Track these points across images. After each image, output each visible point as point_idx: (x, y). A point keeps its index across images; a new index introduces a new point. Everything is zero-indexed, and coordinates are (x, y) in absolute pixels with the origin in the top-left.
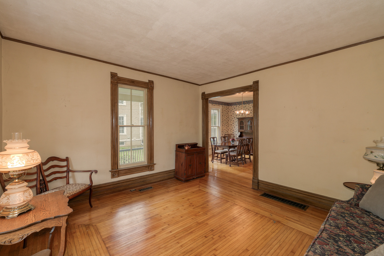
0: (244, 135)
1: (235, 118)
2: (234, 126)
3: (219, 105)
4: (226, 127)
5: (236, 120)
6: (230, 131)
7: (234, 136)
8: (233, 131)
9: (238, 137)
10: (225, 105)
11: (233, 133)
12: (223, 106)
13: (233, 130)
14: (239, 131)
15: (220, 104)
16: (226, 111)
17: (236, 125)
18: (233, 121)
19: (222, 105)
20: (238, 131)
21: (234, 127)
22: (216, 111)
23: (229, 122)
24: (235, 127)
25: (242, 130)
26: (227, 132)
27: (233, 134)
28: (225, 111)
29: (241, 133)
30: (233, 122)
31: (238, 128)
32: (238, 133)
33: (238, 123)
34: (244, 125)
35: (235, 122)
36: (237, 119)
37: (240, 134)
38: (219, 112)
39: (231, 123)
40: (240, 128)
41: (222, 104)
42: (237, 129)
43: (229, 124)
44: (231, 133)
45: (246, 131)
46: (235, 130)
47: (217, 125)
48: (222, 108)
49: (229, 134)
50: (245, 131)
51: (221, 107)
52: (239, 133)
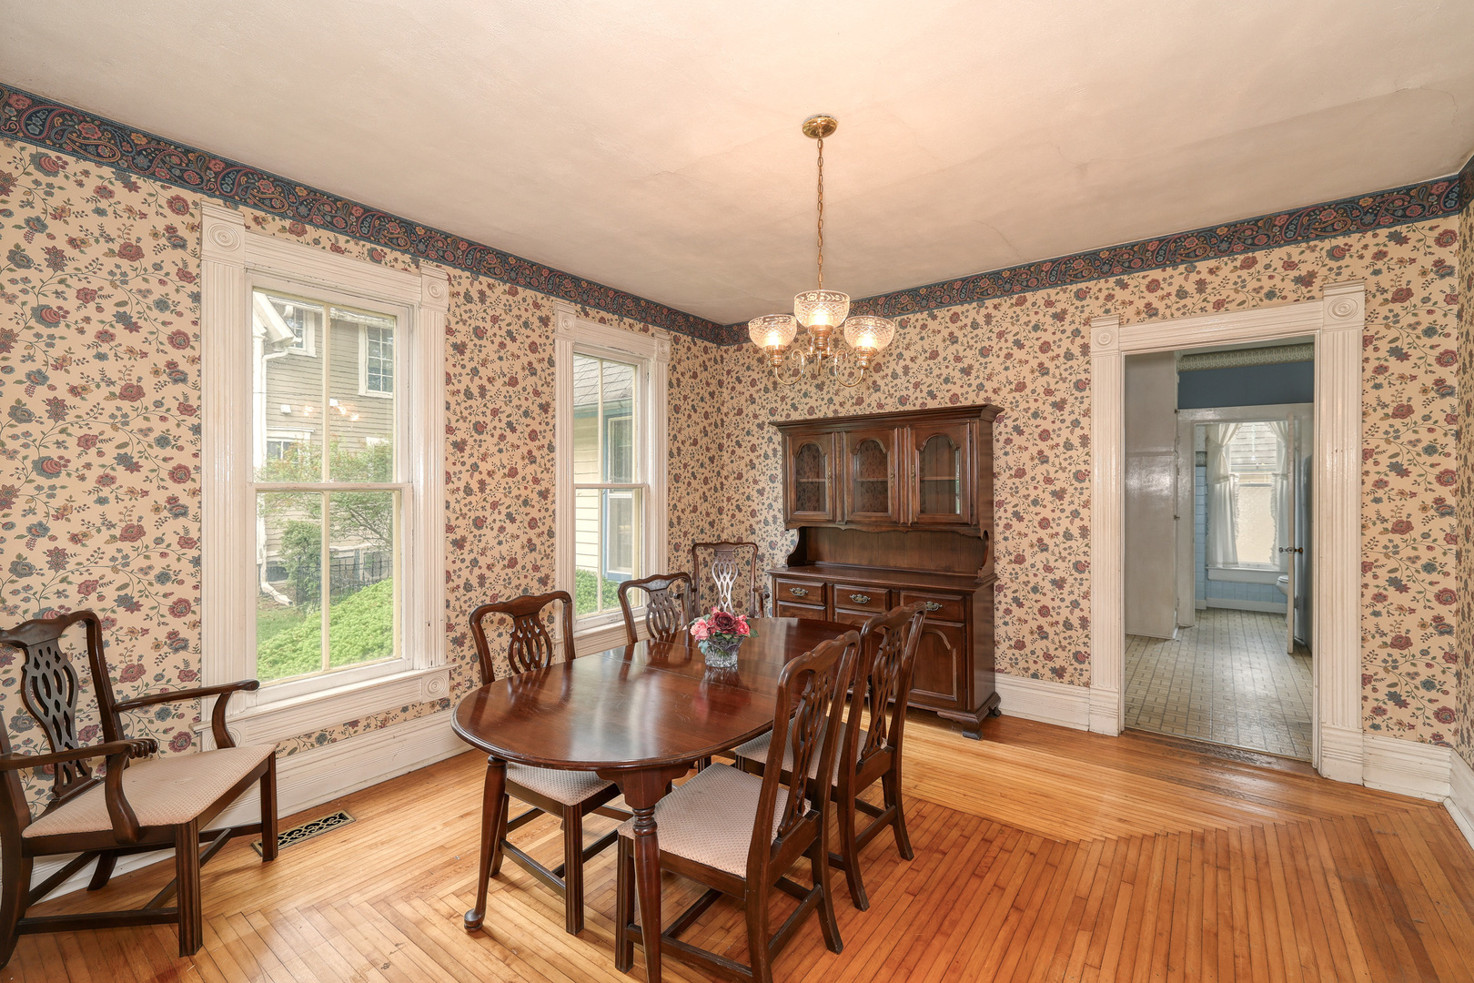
0: (825, 546)
1: (761, 426)
2: (755, 482)
3: (645, 330)
4: (705, 488)
5: (770, 440)
6: (733, 516)
7: (755, 555)
8: (753, 521)
9: (781, 560)
10: (692, 334)
11: (753, 533)
12: (676, 340)
13: (753, 514)
14: (789, 524)
15: (654, 323)
16: (703, 376)
17: (772, 479)
18: (753, 449)
19: (669, 328)
20: (781, 517)
21: (759, 491)
22: (625, 379)
23: (726, 456)
24: (761, 492)
25: (810, 515)
26: (712, 524)
27: (751, 539)
28: (695, 376)
29: (803, 532)
30: (752, 456)
31: (781, 501)
32: (782, 535)
33: (780, 462)
34: (827, 473)
35: (766, 456)
36: (778, 438)
37: (796, 539)
38: (645, 377)
39: (735, 464)
40: (798, 498)
41: (674, 322)
42: (779, 505)
43: (724, 473)
44: (741, 531)
45: (839, 518)
46: (765, 514)
47: (636, 479)
48: (667, 348)
49: (724, 537)
50: (833, 521)
51: (658, 344)
52: (794, 535)
